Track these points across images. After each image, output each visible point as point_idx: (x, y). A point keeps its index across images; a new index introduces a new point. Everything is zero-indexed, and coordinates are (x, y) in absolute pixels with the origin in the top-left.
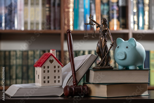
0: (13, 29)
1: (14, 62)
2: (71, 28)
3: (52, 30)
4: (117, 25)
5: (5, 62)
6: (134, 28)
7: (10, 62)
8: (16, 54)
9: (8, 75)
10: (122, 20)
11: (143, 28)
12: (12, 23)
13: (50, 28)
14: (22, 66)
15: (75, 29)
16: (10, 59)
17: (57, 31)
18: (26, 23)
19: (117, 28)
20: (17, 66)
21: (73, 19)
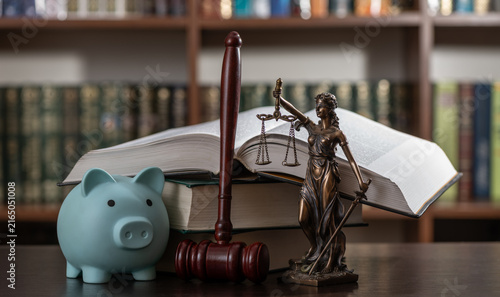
0: (29, 12)
1: (32, 123)
2: (226, 9)
3: (161, 19)
5: (5, 125)
7: (20, 125)
8: (41, 98)
9: (14, 168)
11: (471, 7)
13: (153, 10)
14: (61, 137)
15: (240, 13)
16: (20, 113)
17: (178, 20)
19: (382, 8)
20: (43, 138)
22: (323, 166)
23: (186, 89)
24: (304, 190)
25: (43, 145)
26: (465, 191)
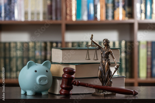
0: (13, 19)
1: (13, 54)
2: (74, 18)
3: (54, 21)
4: (123, 14)
5: (5, 54)
6: (141, 17)
7: (10, 54)
8: (16, 46)
9: (8, 68)
10: (128, 9)
11: (151, 17)
12: (12, 14)
13: (51, 19)
14: (22, 58)
15: (78, 19)
16: (10, 50)
17: (59, 21)
18: (26, 14)
19: (123, 17)
20: (17, 58)
21: (75, 8)
22: (106, 60)
23: (61, 43)
24: (100, 67)
25: (17, 60)
26: (149, 75)
